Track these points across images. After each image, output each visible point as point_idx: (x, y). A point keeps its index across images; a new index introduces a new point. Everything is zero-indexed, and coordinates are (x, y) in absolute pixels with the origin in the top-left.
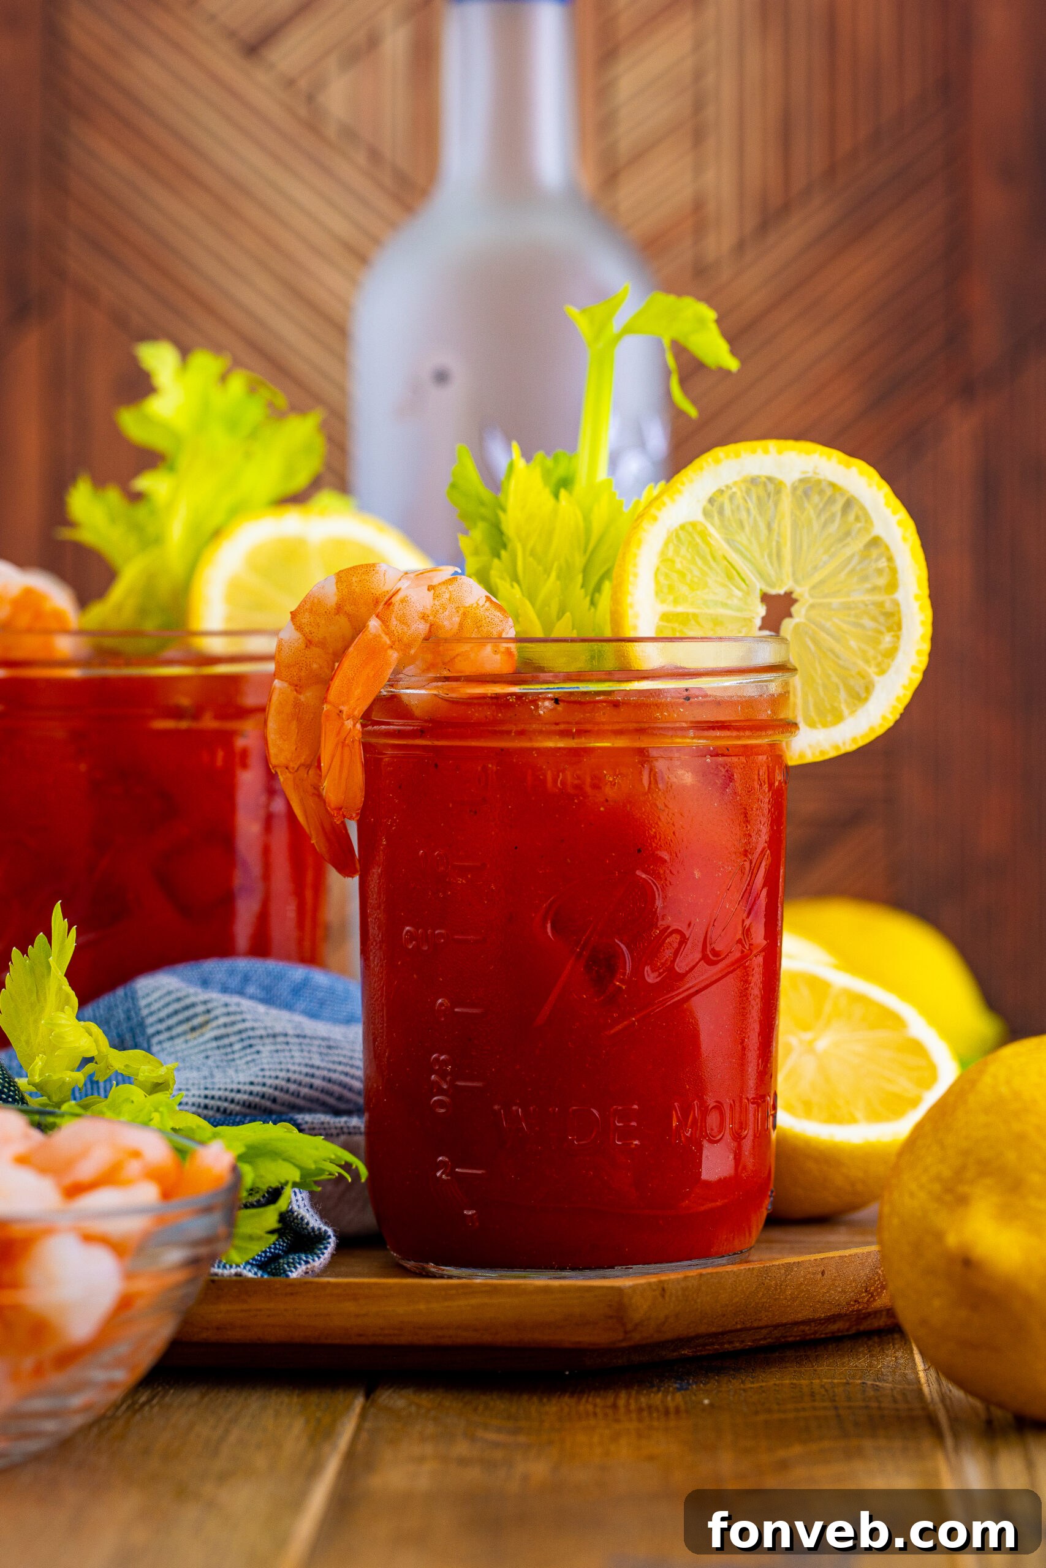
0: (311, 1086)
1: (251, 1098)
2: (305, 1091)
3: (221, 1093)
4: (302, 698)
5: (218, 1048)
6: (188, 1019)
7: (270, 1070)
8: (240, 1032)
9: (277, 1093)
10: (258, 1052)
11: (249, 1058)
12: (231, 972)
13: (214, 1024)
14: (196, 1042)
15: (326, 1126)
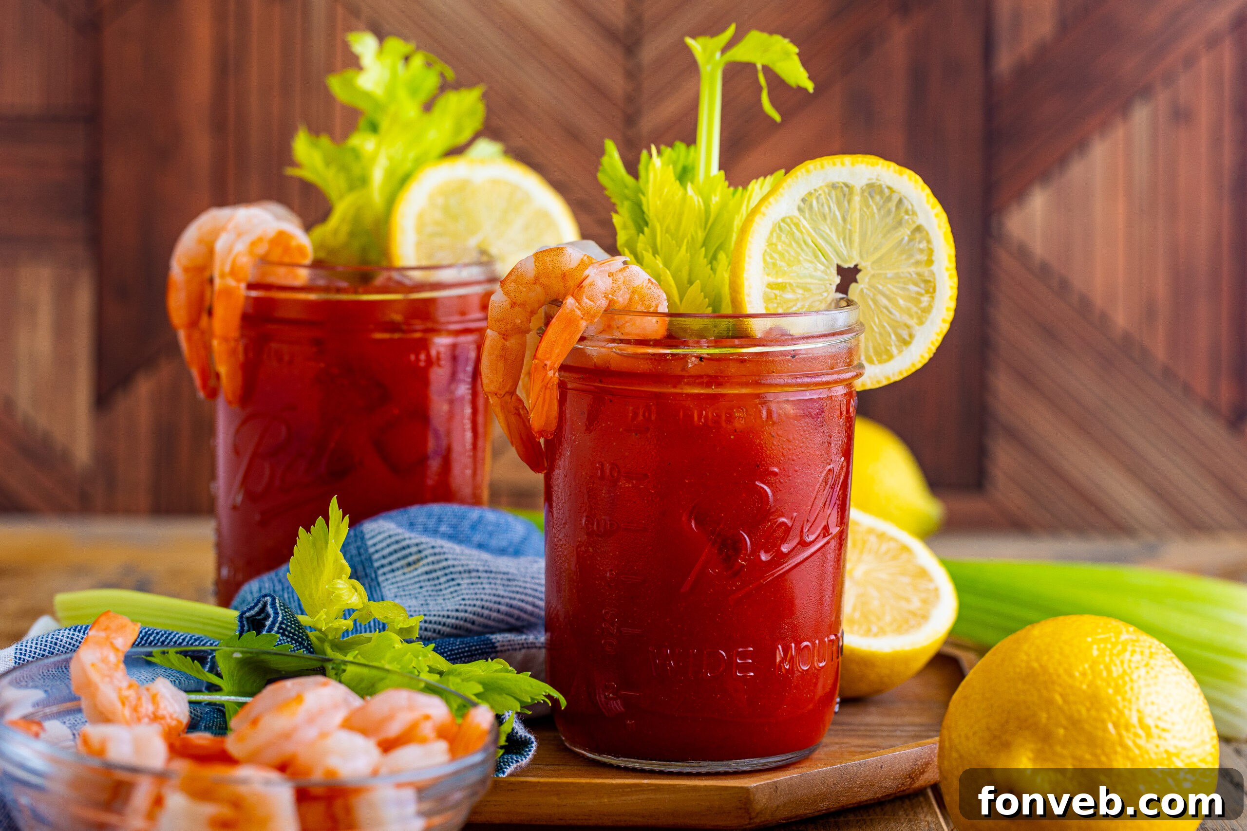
0: (499, 611)
1: (457, 622)
2: (494, 615)
3: (436, 619)
4: (508, 344)
5: (429, 580)
6: (405, 557)
7: (469, 599)
8: (444, 568)
9: (475, 618)
10: (459, 585)
11: (452, 589)
12: (430, 516)
13: (425, 561)
14: (411, 575)
15: (512, 643)
